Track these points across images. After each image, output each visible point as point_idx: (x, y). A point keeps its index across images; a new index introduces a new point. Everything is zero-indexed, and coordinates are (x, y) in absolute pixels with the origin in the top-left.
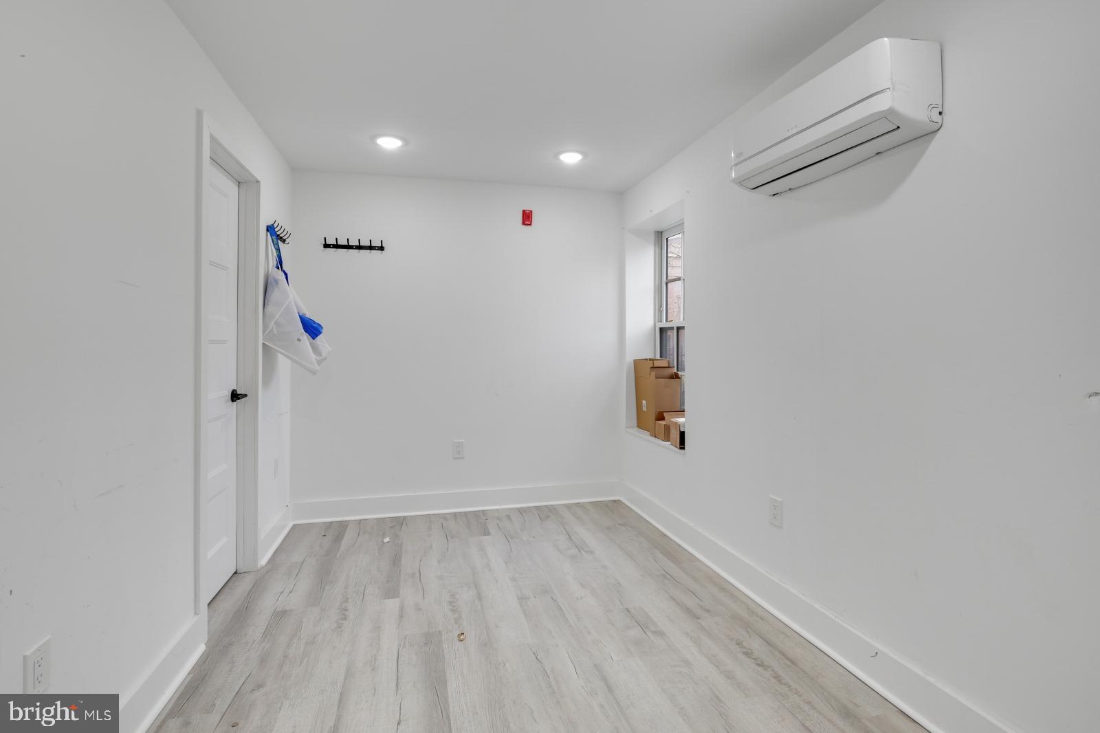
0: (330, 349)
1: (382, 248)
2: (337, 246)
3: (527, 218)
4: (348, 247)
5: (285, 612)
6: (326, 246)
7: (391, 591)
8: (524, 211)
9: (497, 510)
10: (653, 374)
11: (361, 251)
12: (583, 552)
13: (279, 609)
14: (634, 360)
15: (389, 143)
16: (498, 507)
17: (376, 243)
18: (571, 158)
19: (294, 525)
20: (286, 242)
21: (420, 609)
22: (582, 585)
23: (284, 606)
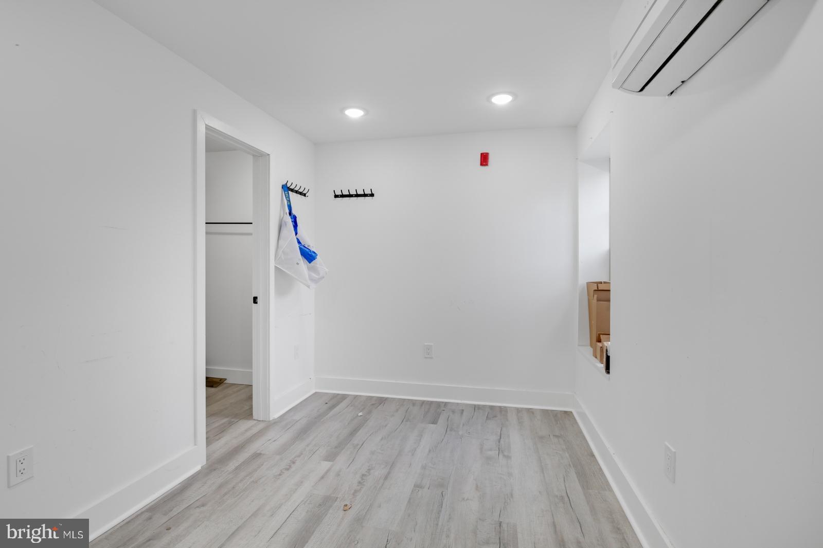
0: (327, 270)
1: (372, 195)
2: (343, 196)
3: (484, 159)
4: (350, 196)
5: (260, 454)
6: (336, 196)
7: (331, 457)
8: (482, 154)
9: (458, 404)
10: (596, 296)
11: (359, 198)
12: (501, 456)
13: (258, 452)
14: (587, 283)
15: (354, 114)
16: (459, 401)
17: (368, 192)
18: (502, 100)
19: (316, 392)
20: (307, 195)
21: (339, 475)
22: (477, 486)
23: (262, 450)
